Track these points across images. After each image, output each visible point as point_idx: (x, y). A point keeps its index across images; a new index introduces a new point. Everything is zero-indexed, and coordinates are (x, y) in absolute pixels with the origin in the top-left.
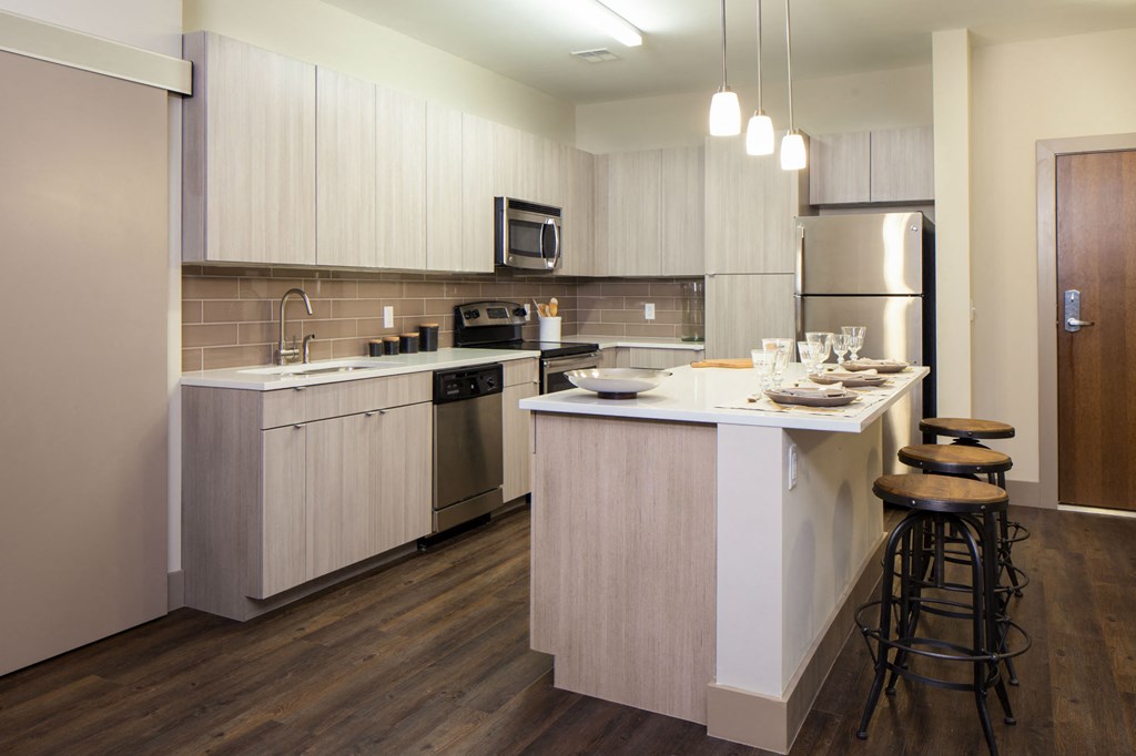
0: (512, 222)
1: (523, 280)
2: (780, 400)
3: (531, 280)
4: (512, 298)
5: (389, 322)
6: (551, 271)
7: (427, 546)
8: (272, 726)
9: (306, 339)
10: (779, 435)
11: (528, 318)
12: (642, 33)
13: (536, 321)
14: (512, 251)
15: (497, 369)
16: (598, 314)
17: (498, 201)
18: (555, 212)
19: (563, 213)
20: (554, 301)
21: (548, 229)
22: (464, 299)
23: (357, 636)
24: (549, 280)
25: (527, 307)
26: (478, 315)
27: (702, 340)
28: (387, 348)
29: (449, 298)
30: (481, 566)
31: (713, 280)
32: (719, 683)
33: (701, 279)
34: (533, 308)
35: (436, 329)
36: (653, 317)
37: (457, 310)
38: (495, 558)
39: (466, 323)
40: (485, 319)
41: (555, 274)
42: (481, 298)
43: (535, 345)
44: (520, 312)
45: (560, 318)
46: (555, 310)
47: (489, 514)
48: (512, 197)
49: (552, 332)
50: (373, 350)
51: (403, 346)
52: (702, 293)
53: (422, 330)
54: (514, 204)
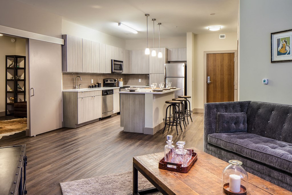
0: (114, 64)
1: (116, 74)
2: (154, 91)
3: (118, 74)
4: (114, 78)
5: (92, 82)
6: (121, 73)
7: (101, 119)
8: (85, 136)
9: (80, 85)
10: (152, 95)
11: (117, 82)
12: (137, 31)
13: (118, 82)
14: (114, 69)
15: (112, 90)
16: (130, 81)
17: (112, 60)
18: (122, 62)
19: (123, 62)
20: (122, 78)
21: (121, 65)
22: (105, 78)
23: (94, 128)
24: (121, 74)
25: (117, 80)
26: (108, 81)
27: (149, 86)
28: (93, 87)
29: (102, 78)
30: (111, 121)
31: (151, 74)
32: (145, 127)
33: (149, 74)
34: (118, 80)
35: (101, 83)
36: (140, 82)
37: (104, 80)
38: (112, 121)
39: (106, 83)
40: (109, 82)
41: (122, 73)
42: (108, 78)
43: (118, 86)
44: (115, 81)
45: (123, 82)
46: (122, 80)
47: (111, 115)
48: (114, 59)
49: (121, 84)
50: (90, 87)
51: (95, 86)
52: (149, 77)
53: (98, 84)
54: (115, 61)
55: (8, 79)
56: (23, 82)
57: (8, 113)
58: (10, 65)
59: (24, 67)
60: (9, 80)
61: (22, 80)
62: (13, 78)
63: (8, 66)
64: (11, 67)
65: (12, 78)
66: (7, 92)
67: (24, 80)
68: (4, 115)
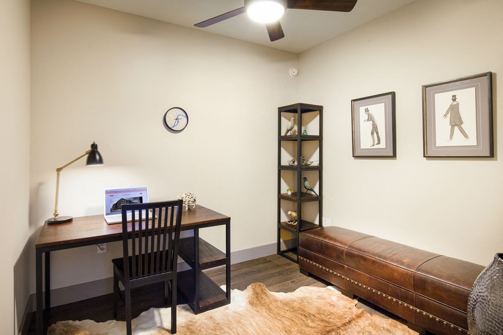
55: (282, 164)
56: (318, 172)
57: (283, 247)
58: (288, 131)
59: (319, 135)
60: (285, 168)
61: (314, 168)
62: (294, 162)
63: (283, 134)
64: (289, 134)
65: (291, 164)
66: (281, 197)
67: (319, 168)
68: (275, 252)
